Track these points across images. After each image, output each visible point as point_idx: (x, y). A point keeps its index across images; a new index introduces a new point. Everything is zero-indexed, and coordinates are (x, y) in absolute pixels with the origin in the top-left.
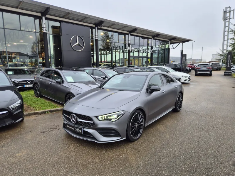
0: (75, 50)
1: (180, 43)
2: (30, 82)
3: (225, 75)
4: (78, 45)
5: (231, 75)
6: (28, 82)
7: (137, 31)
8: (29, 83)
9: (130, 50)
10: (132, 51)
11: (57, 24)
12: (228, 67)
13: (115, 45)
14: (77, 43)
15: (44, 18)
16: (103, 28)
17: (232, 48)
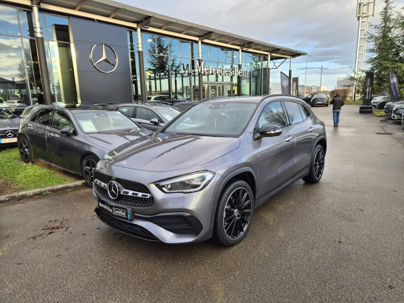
0: (100, 71)
1: (286, 58)
2: (11, 133)
3: (361, 112)
4: (106, 60)
5: (371, 112)
6: (8, 133)
7: (213, 37)
8: (10, 135)
9: (201, 71)
10: (204, 73)
11: (63, 21)
12: (367, 98)
13: (175, 62)
14: (104, 57)
15: (35, 9)
16: (151, 29)
17: (372, 66)
